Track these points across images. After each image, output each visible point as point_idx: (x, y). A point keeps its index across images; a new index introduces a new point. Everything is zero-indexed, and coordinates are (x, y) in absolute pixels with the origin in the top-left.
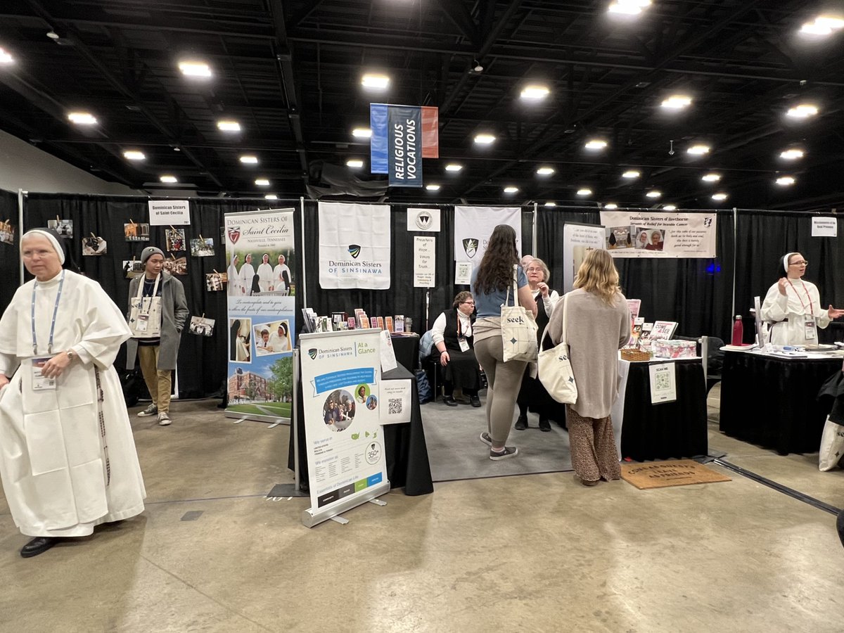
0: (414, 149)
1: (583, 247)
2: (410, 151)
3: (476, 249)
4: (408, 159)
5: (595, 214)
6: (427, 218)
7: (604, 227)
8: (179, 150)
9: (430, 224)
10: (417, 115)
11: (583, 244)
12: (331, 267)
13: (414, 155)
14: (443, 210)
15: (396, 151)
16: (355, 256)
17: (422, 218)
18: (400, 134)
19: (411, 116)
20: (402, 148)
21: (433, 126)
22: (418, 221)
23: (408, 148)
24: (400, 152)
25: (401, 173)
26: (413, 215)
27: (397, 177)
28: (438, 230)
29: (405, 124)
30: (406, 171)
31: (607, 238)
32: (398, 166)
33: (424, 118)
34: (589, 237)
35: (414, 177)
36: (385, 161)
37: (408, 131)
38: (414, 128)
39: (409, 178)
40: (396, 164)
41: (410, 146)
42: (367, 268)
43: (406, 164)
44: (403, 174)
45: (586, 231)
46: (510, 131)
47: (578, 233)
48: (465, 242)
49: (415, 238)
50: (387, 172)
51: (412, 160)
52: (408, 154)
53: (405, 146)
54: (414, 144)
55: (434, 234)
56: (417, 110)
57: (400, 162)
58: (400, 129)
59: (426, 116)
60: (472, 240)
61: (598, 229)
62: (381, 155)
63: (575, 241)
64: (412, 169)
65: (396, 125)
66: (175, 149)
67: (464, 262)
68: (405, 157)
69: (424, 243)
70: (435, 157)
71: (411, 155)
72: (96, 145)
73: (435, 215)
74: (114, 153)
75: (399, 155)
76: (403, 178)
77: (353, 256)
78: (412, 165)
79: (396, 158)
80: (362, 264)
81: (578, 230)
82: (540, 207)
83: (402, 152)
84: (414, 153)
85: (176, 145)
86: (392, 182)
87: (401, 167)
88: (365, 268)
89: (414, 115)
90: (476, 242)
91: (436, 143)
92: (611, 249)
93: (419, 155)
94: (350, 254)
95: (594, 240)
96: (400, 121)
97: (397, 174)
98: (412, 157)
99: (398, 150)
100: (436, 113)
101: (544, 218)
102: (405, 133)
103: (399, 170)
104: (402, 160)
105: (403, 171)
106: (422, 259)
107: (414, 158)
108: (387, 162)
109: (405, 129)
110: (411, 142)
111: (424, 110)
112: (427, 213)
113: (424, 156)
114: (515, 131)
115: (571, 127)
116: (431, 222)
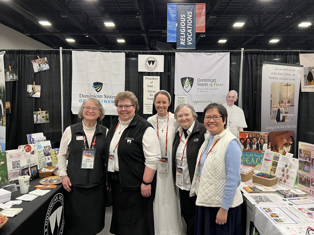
0: (191, 28)
1: (281, 84)
2: (189, 29)
3: (191, 85)
4: (188, 33)
5: (295, 56)
6: (153, 62)
7: (302, 66)
8: (88, 37)
9: (155, 66)
10: (194, 8)
11: (281, 81)
12: (81, 98)
13: (191, 31)
14: (166, 55)
15: (181, 29)
16: (98, 90)
17: (149, 62)
18: (184, 20)
19: (190, 9)
20: (185, 28)
21: (202, 14)
22: (147, 65)
23: (188, 27)
24: (183, 29)
25: (183, 41)
26: (143, 59)
27: (181, 44)
28: (162, 71)
29: (186, 14)
30: (186, 40)
31: (305, 76)
32: (182, 38)
33: (197, 10)
34: (287, 75)
35: (191, 43)
36: (175, 35)
37: (188, 18)
38: (191, 16)
39: (188, 44)
40: (181, 36)
41: (189, 26)
42: (107, 99)
43: (187, 36)
44: (184, 42)
45: (284, 70)
46: (255, 20)
47: (277, 72)
48: (183, 80)
49: (144, 77)
50: (175, 41)
51: (190, 34)
52: (188, 31)
53: (186, 26)
54: (191, 25)
55: (159, 74)
56: (193, 6)
57: (183, 35)
58: (183, 17)
59: (199, 9)
60: (189, 78)
61: (296, 68)
62: (172, 32)
63: (274, 78)
64: (190, 39)
65: (181, 15)
66: (86, 36)
67: (182, 95)
68: (186, 32)
69: (151, 81)
70: (204, 32)
71: (190, 31)
72: (54, 35)
73: (160, 59)
74: (63, 40)
75: (183, 31)
76: (184, 44)
77: (96, 90)
78: (190, 37)
79: (181, 33)
80: (103, 97)
81: (276, 69)
82: (246, 52)
83: (184, 30)
84: (191, 30)
85: (87, 34)
86: (179, 47)
87: (184, 38)
88: (106, 99)
89: (192, 9)
90: (192, 80)
91: (204, 24)
92: (308, 85)
93: (194, 31)
94: (94, 89)
95: (292, 77)
96: (184, 12)
97: (181, 42)
98: (190, 32)
99: (182, 28)
100: (205, 7)
101: (249, 60)
102: (187, 19)
103: (183, 40)
104: (185, 34)
105: (184, 40)
106: (150, 93)
107: (191, 33)
108: (176, 36)
109: (187, 16)
110: (190, 24)
111: (198, 6)
112: (154, 58)
113: (197, 32)
114: (257, 20)
115: (289, 15)
116: (156, 65)
